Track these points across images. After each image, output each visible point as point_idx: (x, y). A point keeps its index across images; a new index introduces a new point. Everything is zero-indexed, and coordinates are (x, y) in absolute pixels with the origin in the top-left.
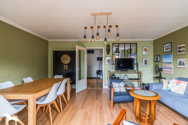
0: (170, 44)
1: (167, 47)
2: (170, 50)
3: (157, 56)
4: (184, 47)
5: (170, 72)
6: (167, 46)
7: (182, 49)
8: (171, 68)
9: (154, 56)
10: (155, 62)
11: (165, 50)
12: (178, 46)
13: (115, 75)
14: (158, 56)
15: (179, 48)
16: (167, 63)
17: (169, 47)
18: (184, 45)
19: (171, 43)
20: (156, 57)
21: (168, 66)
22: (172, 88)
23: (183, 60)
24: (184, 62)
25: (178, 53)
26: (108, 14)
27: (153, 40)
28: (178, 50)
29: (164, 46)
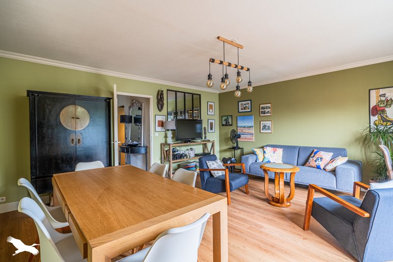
0: (249, 102)
1: (244, 106)
2: (250, 110)
3: (226, 117)
4: (269, 108)
5: (250, 139)
6: (245, 104)
7: (267, 110)
8: (252, 134)
9: (221, 117)
10: (223, 125)
11: (242, 109)
12: (261, 106)
13: (178, 151)
14: (229, 117)
15: (263, 108)
16: (244, 127)
17: (248, 106)
18: (269, 105)
19: (251, 100)
20: (224, 118)
21: (246, 131)
22: (270, 157)
23: (268, 123)
24: (270, 126)
25: (261, 115)
26: (239, 46)
27: (218, 92)
28: (261, 110)
29: (240, 103)
